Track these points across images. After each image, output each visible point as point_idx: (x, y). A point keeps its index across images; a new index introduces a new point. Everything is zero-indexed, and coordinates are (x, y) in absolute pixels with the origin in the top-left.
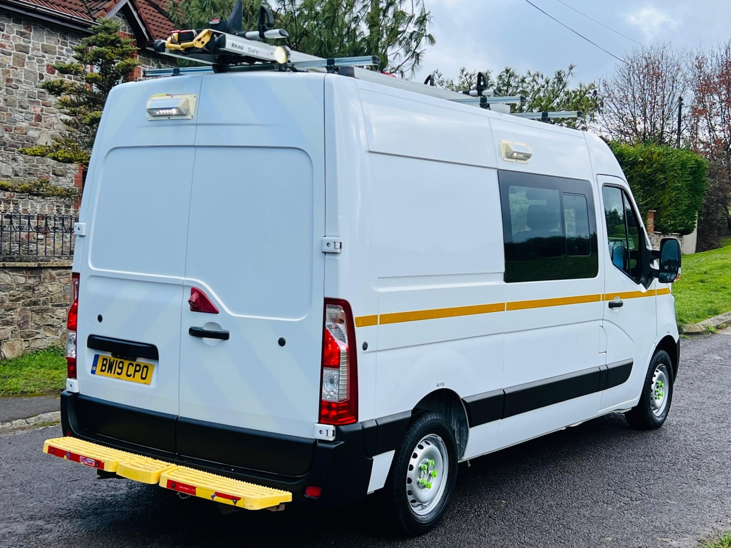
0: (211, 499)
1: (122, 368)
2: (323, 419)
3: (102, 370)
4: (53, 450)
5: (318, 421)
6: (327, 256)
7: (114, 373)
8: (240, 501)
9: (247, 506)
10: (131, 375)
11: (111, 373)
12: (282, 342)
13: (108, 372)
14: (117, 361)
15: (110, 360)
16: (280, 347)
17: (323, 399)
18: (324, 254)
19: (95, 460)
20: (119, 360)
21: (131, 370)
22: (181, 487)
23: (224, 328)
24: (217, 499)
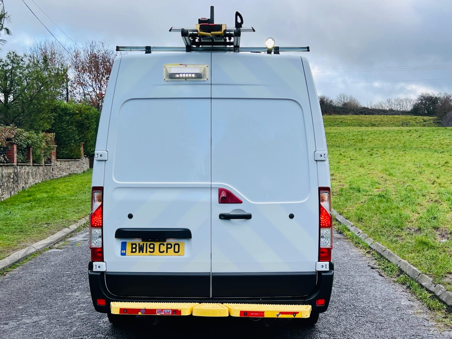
0: (277, 317)
1: (153, 248)
2: (320, 259)
3: (132, 252)
4: (125, 311)
5: (318, 261)
6: (318, 163)
7: (146, 252)
8: (298, 314)
9: (303, 316)
10: (164, 251)
11: (143, 252)
12: (291, 216)
13: (139, 252)
14: (147, 244)
15: (139, 244)
16: (290, 219)
17: (321, 247)
18: (316, 161)
19: (171, 310)
20: (149, 243)
21: (163, 248)
22: (252, 314)
23: (247, 212)
24: (281, 316)
